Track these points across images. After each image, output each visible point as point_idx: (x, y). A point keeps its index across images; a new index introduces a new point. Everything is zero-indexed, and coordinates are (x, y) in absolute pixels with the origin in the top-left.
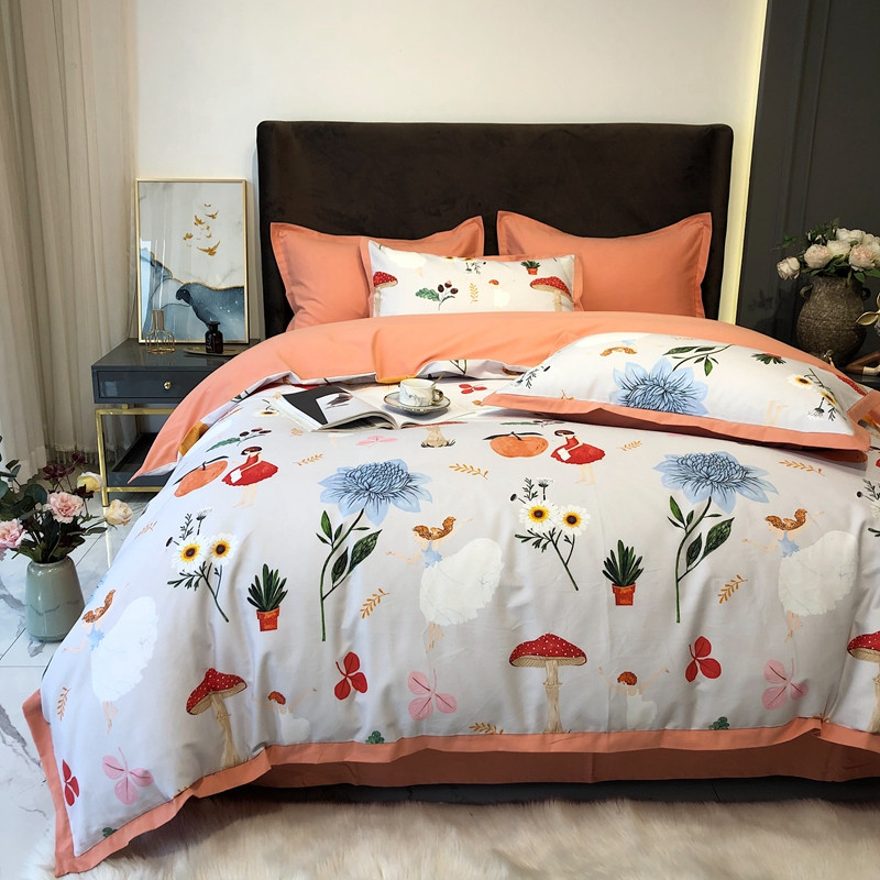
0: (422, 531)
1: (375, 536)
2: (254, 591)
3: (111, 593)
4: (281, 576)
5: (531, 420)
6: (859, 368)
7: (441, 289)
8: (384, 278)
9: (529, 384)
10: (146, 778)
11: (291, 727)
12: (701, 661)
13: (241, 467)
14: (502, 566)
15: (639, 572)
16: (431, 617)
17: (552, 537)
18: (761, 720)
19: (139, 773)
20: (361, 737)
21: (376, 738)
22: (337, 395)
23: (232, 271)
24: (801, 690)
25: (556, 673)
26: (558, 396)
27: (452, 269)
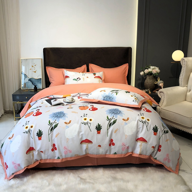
0: (66, 123)
1: (58, 124)
2: (37, 134)
3: (13, 134)
4: (42, 131)
5: (88, 103)
6: (155, 92)
7: (77, 79)
8: (67, 77)
9: (88, 97)
10: (19, 165)
11: (44, 156)
12: (111, 143)
13: (36, 113)
14: (79, 128)
15: (101, 128)
16: (67, 137)
17: (87, 123)
18: (122, 153)
19: (18, 164)
20: (56, 158)
21: (59, 158)
22: (55, 100)
23: (39, 75)
24: (128, 148)
25: (88, 145)
26: (93, 99)
27: (80, 75)
